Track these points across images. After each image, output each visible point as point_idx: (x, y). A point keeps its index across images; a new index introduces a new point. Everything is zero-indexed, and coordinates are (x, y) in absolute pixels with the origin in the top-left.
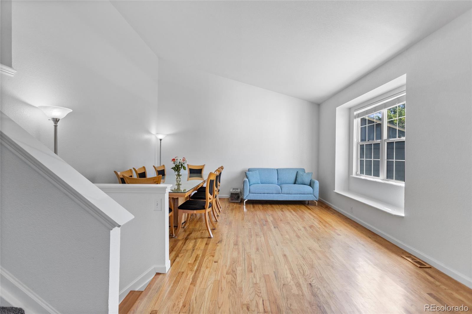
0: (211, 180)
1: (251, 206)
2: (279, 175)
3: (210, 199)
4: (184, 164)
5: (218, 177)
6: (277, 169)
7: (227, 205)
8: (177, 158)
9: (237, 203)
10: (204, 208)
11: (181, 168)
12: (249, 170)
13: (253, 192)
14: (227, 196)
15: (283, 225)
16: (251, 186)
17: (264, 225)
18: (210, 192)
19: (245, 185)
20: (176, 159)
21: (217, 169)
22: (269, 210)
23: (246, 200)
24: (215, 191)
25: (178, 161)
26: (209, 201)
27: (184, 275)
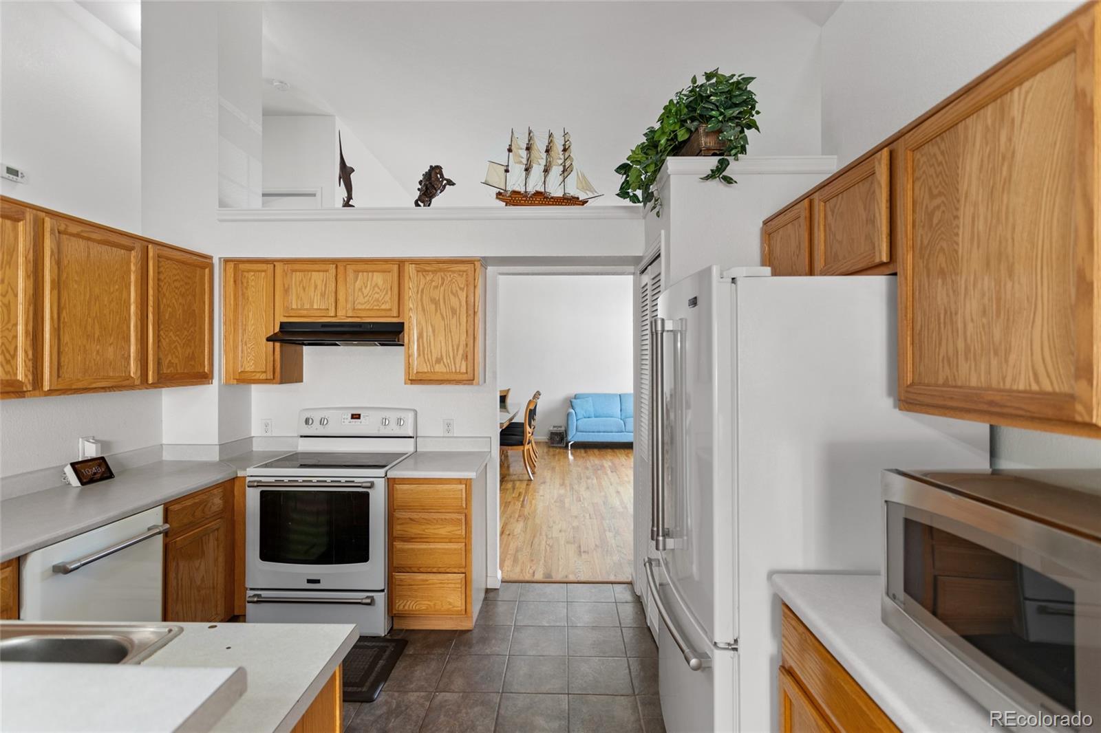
0: (530, 409)
1: (583, 451)
2: (623, 404)
3: (529, 432)
6: (620, 395)
7: (545, 450)
9: (560, 447)
10: (521, 445)
12: (576, 397)
13: (582, 429)
14: (543, 438)
15: (624, 469)
16: (579, 421)
17: (598, 470)
19: (570, 418)
22: (608, 456)
23: (572, 443)
26: (528, 435)
27: (512, 503)
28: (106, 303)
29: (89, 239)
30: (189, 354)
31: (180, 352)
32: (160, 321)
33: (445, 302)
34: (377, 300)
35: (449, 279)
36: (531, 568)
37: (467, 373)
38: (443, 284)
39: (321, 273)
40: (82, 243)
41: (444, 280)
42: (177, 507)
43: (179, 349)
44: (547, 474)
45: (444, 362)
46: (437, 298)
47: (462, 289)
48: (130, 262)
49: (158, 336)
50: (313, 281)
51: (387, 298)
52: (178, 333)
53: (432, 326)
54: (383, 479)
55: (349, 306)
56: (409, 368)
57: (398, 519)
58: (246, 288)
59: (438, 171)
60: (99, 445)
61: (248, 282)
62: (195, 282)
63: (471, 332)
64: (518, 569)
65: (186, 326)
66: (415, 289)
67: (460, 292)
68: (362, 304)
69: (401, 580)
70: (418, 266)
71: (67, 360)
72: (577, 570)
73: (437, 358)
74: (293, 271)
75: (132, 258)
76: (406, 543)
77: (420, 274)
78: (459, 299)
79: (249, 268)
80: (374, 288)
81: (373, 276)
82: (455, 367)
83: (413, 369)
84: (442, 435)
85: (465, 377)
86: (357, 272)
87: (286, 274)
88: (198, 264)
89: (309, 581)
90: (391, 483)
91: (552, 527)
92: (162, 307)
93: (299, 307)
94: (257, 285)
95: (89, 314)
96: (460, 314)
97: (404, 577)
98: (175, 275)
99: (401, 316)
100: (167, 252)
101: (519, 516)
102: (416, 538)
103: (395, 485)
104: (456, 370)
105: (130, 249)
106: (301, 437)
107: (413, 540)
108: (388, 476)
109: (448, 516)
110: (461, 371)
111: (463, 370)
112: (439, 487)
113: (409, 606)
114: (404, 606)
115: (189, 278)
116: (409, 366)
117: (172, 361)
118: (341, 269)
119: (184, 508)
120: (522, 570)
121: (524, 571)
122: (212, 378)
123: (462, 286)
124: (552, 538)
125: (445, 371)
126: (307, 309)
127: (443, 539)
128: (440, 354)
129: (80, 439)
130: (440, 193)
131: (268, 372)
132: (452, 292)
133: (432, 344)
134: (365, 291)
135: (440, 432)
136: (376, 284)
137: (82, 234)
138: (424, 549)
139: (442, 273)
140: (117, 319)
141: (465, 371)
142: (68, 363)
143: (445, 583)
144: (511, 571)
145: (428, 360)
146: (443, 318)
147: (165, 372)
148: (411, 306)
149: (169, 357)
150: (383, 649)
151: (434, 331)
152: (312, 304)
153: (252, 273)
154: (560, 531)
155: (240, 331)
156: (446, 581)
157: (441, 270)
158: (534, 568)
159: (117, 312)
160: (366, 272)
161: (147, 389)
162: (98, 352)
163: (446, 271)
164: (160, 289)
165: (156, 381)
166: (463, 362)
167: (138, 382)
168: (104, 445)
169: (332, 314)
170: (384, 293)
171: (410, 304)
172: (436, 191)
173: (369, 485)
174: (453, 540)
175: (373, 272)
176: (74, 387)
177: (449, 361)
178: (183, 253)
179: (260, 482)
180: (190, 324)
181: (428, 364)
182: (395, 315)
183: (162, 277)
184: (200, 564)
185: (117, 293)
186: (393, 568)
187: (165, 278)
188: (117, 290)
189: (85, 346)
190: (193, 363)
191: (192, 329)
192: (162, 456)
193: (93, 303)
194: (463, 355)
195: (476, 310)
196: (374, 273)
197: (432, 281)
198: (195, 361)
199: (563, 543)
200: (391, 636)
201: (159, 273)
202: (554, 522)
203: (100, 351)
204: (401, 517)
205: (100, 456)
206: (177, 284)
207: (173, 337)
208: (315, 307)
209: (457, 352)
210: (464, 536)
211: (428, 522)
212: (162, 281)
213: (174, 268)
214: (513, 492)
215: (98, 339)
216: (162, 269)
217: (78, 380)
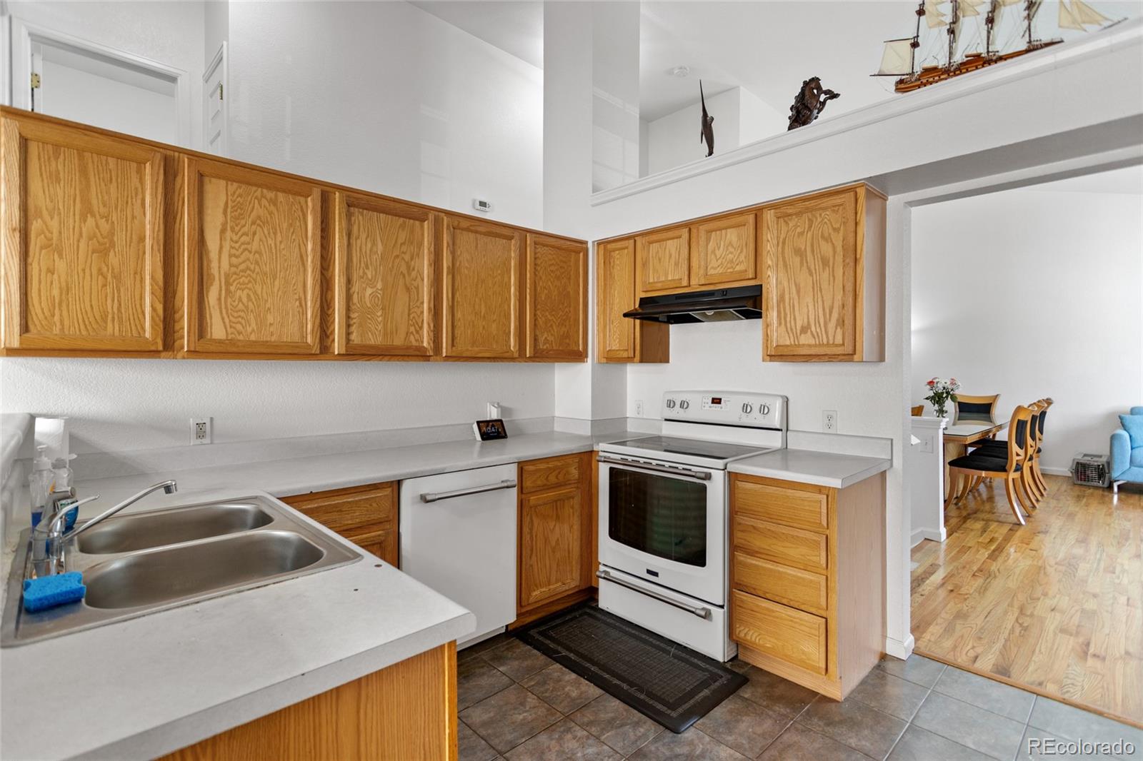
0: (1019, 420)
3: (1018, 455)
4: (952, 390)
5: (1039, 419)
8: (937, 380)
9: (1096, 487)
10: (1003, 469)
11: (947, 399)
12: (1133, 412)
16: (1137, 450)
18: (1018, 442)
19: (1118, 444)
20: (935, 381)
21: (1035, 401)
23: (1121, 482)
24: (1029, 446)
25: (940, 386)
26: (1015, 458)
27: (973, 550)
28: (490, 285)
29: (476, 232)
30: (564, 334)
31: (556, 331)
32: (537, 302)
33: (813, 251)
34: (732, 261)
35: (819, 220)
36: (973, 647)
37: (843, 344)
38: (810, 227)
39: (675, 240)
40: (472, 235)
41: (812, 221)
42: (531, 468)
43: (554, 327)
44: (1056, 523)
45: (811, 332)
46: (803, 248)
47: (836, 230)
48: (511, 250)
49: (535, 315)
50: (667, 250)
51: (742, 258)
52: (554, 313)
53: (796, 285)
54: (722, 472)
55: (702, 272)
56: (767, 340)
57: (740, 524)
58: (613, 267)
59: (813, 86)
60: (500, 409)
61: (614, 261)
62: (570, 266)
63: (849, 287)
64: (948, 644)
65: (561, 306)
66: (775, 242)
67: (834, 235)
68: (715, 268)
69: (742, 601)
70: (777, 211)
71: (459, 333)
72: (1069, 681)
73: (802, 327)
74: (651, 243)
75: (512, 246)
76: (749, 557)
77: (781, 220)
78: (833, 244)
79: (614, 247)
80: (727, 247)
81: (726, 234)
82: (827, 337)
83: (772, 341)
84: (821, 432)
85: (839, 350)
86: (709, 232)
87: (644, 247)
88: (572, 249)
89: (649, 572)
90: (733, 478)
91: (1039, 599)
92: (539, 289)
93: (656, 280)
94: (622, 261)
95: (477, 295)
96: (834, 264)
97: (745, 598)
98: (550, 260)
99: (758, 277)
100: (542, 239)
101: (980, 570)
102: (760, 553)
103: (737, 482)
104: (828, 342)
105: (511, 238)
106: (666, 420)
107: (758, 555)
108: (728, 469)
109: (802, 534)
110: (836, 343)
111: (839, 340)
112: (790, 492)
113: (752, 635)
114: (745, 635)
115: (564, 262)
116: (767, 338)
117: (548, 338)
118: (694, 231)
119: (537, 471)
120: (955, 647)
121: (959, 649)
122: (587, 357)
123: (837, 226)
124: (1032, 615)
125: (814, 343)
126: (663, 282)
127: (793, 564)
128: (806, 320)
129: (488, 404)
130: (818, 113)
131: (629, 351)
132: (823, 237)
133: (796, 308)
134: (718, 253)
135: (818, 427)
136: (730, 243)
137: (471, 228)
138: (771, 570)
139: (810, 214)
140: (500, 300)
141: (841, 342)
142: (461, 334)
143: (796, 623)
144: (935, 643)
145: (791, 329)
146: (811, 274)
147: (541, 347)
148: (770, 262)
149: (545, 335)
150: (714, 678)
151: (798, 292)
152: (666, 275)
153: (617, 252)
154: (1053, 610)
155: (608, 309)
156: (798, 620)
157: (808, 210)
158: (979, 650)
159: (500, 293)
160: (719, 230)
161: (526, 362)
162: (484, 327)
163: (816, 210)
164: (537, 273)
165: (532, 355)
166: (839, 329)
167: (516, 355)
168: (504, 410)
169: (685, 283)
170: (739, 251)
171: (768, 260)
172: (811, 111)
173: (703, 475)
174: (809, 568)
175: (726, 228)
176: (464, 355)
177: (818, 330)
178: (558, 240)
179: (609, 458)
180: (566, 305)
181: (791, 335)
182: (751, 277)
183: (539, 262)
184: (555, 526)
185: (499, 277)
186: (735, 584)
187: (542, 263)
188: (499, 274)
189: (473, 322)
190: (567, 341)
191: (567, 310)
192: (553, 427)
193: (480, 286)
194: (838, 320)
195: (858, 256)
196: (729, 230)
197: (796, 226)
198: (570, 340)
199: (1052, 628)
200: (731, 665)
201: (535, 259)
202: (1045, 595)
203: (486, 326)
204: (743, 522)
205: (500, 418)
206: (553, 268)
207: (549, 316)
208: (670, 278)
209: (830, 315)
210: (824, 565)
211: (775, 535)
212: (539, 266)
213: (550, 254)
214: (981, 536)
215: (484, 317)
216: (538, 255)
217: (467, 350)
